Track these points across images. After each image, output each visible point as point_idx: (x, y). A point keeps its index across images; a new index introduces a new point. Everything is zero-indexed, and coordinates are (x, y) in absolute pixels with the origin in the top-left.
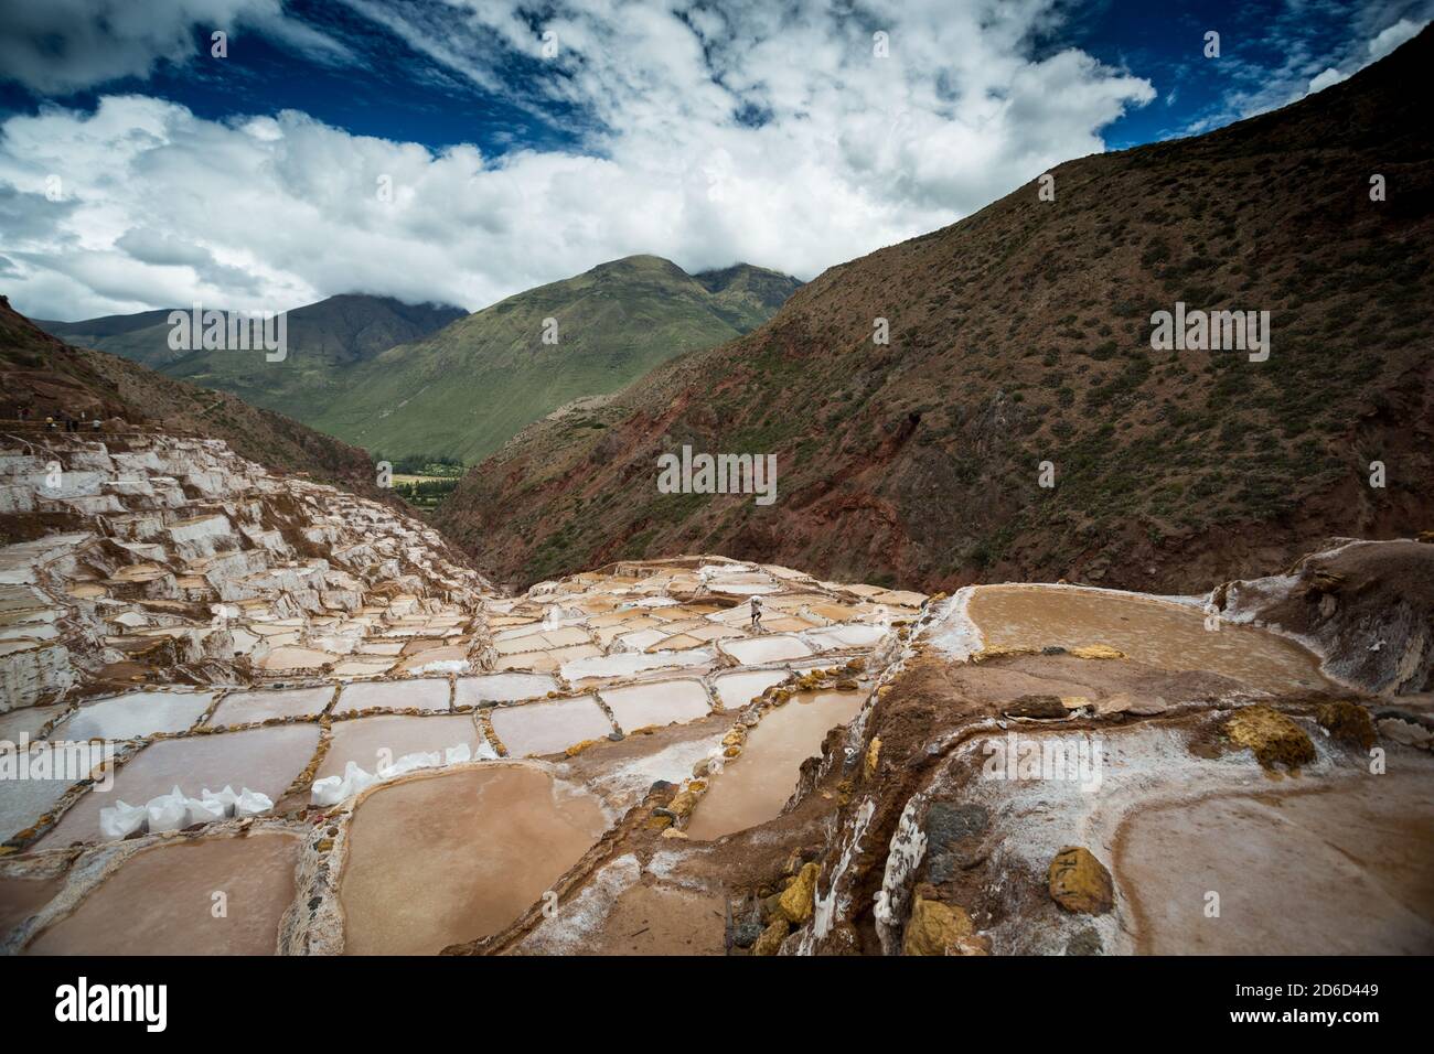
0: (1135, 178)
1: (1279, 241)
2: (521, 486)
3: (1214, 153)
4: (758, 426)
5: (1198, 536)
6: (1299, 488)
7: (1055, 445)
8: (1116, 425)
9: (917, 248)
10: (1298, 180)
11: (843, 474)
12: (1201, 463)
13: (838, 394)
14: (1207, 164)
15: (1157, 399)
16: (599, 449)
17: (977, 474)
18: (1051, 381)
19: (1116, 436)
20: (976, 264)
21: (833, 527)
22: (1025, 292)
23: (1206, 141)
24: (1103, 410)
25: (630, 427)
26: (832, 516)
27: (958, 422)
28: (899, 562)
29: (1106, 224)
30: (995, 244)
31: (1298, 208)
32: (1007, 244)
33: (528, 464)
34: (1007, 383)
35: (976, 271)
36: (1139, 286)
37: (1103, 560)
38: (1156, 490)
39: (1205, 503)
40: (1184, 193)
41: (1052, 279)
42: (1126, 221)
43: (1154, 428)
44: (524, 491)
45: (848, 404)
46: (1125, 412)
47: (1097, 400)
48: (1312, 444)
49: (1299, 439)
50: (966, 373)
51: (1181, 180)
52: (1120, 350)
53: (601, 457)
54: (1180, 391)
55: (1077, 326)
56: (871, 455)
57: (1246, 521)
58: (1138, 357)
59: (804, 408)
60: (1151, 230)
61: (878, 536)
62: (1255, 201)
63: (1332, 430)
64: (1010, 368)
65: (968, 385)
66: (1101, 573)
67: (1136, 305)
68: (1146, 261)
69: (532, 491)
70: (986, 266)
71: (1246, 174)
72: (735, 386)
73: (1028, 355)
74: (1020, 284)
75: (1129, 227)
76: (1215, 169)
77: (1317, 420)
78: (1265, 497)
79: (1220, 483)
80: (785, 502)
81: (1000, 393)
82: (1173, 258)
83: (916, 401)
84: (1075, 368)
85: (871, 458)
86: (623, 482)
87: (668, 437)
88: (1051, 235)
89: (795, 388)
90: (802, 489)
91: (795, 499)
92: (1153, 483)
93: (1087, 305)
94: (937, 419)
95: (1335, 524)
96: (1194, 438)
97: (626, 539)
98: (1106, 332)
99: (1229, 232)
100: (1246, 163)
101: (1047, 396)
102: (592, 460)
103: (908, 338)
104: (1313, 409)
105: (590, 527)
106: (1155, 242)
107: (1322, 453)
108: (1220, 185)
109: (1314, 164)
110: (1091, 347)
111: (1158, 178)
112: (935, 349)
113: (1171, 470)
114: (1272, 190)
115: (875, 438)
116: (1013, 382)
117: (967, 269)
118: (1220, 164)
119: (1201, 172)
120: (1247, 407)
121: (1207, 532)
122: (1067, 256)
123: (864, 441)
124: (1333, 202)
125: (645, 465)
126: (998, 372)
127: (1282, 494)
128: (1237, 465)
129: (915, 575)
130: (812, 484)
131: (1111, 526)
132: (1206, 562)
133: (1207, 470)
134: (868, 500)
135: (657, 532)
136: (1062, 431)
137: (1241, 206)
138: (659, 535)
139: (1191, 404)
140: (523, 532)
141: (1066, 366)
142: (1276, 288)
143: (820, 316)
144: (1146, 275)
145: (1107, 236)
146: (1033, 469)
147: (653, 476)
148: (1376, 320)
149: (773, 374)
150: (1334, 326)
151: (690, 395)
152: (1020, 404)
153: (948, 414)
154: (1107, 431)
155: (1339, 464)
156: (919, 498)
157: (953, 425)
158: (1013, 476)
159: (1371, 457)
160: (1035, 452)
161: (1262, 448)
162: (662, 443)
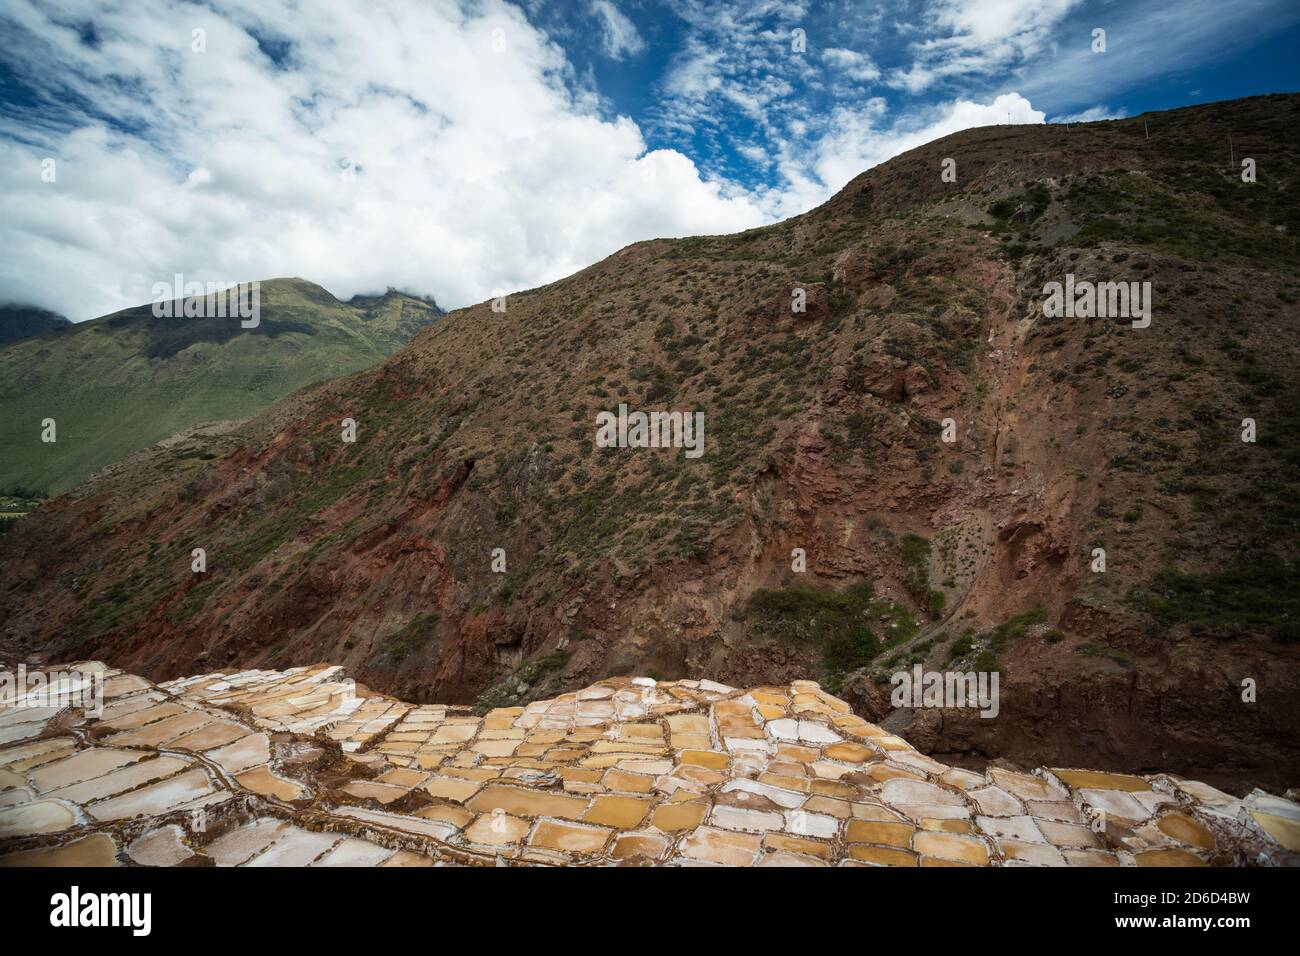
0: (666, 264)
1: (739, 329)
2: (95, 528)
3: (717, 254)
4: (351, 465)
5: (643, 575)
6: (712, 531)
7: (572, 491)
8: (618, 474)
10: (756, 284)
11: (406, 517)
12: (659, 510)
13: (417, 437)
14: (708, 262)
16: (190, 487)
17: (513, 517)
18: (577, 434)
19: (616, 483)
20: (549, 324)
21: (391, 569)
22: (572, 353)
24: (611, 461)
25: (229, 462)
26: (392, 559)
27: (503, 470)
28: (445, 601)
29: (636, 302)
30: (567, 307)
31: (751, 306)
32: (574, 308)
33: (110, 502)
34: (543, 435)
35: (547, 330)
36: (651, 355)
37: (578, 598)
38: (628, 534)
39: (654, 545)
40: (690, 283)
41: (593, 344)
42: (649, 301)
43: (642, 476)
44: (96, 534)
45: (424, 448)
46: (624, 463)
48: (726, 494)
49: (720, 491)
50: (517, 424)
51: (691, 273)
53: (192, 495)
55: (603, 386)
56: (431, 499)
57: (676, 560)
60: (665, 309)
61: (429, 577)
62: (731, 295)
63: (740, 483)
64: (548, 421)
65: (516, 435)
66: (575, 611)
67: (648, 371)
68: (659, 335)
69: (106, 534)
70: (556, 326)
71: (728, 274)
72: (338, 423)
73: (562, 410)
74: (570, 346)
75: (652, 305)
76: (713, 267)
77: (734, 475)
78: (691, 540)
79: (666, 528)
80: (349, 546)
81: (535, 444)
82: (676, 335)
83: (473, 448)
85: (430, 501)
86: (208, 523)
87: (263, 474)
89: (392, 428)
90: (365, 533)
91: (359, 543)
92: (626, 528)
93: (614, 368)
94: (487, 465)
95: (736, 558)
96: (662, 487)
98: (624, 392)
99: (713, 318)
100: (731, 265)
101: (572, 447)
102: (182, 498)
103: (482, 388)
104: (733, 466)
105: (161, 576)
106: (666, 320)
107: (731, 501)
108: (713, 280)
109: (765, 273)
110: (611, 405)
111: (677, 268)
112: (499, 399)
113: (639, 517)
114: (741, 289)
115: (435, 482)
116: (546, 435)
117: (543, 326)
118: (716, 264)
119: (703, 268)
121: (650, 571)
122: (607, 326)
123: (426, 485)
124: (768, 304)
125: (236, 504)
126: (539, 425)
127: (701, 536)
128: (682, 512)
129: (457, 613)
130: (376, 528)
131: (589, 568)
132: (650, 595)
133: (662, 516)
134: (422, 543)
135: (222, 582)
136: (580, 478)
137: (723, 298)
138: (224, 585)
140: (77, 585)
141: (590, 421)
142: (733, 364)
143: (427, 358)
144: (657, 347)
145: (635, 311)
146: (554, 513)
147: (240, 516)
148: (780, 396)
149: (377, 412)
150: (759, 399)
151: (295, 430)
152: (550, 454)
153: (496, 462)
154: (610, 479)
155: (739, 511)
156: (465, 539)
157: (498, 472)
158: (538, 519)
159: (764, 503)
160: (557, 497)
161: (698, 497)
162: (255, 482)
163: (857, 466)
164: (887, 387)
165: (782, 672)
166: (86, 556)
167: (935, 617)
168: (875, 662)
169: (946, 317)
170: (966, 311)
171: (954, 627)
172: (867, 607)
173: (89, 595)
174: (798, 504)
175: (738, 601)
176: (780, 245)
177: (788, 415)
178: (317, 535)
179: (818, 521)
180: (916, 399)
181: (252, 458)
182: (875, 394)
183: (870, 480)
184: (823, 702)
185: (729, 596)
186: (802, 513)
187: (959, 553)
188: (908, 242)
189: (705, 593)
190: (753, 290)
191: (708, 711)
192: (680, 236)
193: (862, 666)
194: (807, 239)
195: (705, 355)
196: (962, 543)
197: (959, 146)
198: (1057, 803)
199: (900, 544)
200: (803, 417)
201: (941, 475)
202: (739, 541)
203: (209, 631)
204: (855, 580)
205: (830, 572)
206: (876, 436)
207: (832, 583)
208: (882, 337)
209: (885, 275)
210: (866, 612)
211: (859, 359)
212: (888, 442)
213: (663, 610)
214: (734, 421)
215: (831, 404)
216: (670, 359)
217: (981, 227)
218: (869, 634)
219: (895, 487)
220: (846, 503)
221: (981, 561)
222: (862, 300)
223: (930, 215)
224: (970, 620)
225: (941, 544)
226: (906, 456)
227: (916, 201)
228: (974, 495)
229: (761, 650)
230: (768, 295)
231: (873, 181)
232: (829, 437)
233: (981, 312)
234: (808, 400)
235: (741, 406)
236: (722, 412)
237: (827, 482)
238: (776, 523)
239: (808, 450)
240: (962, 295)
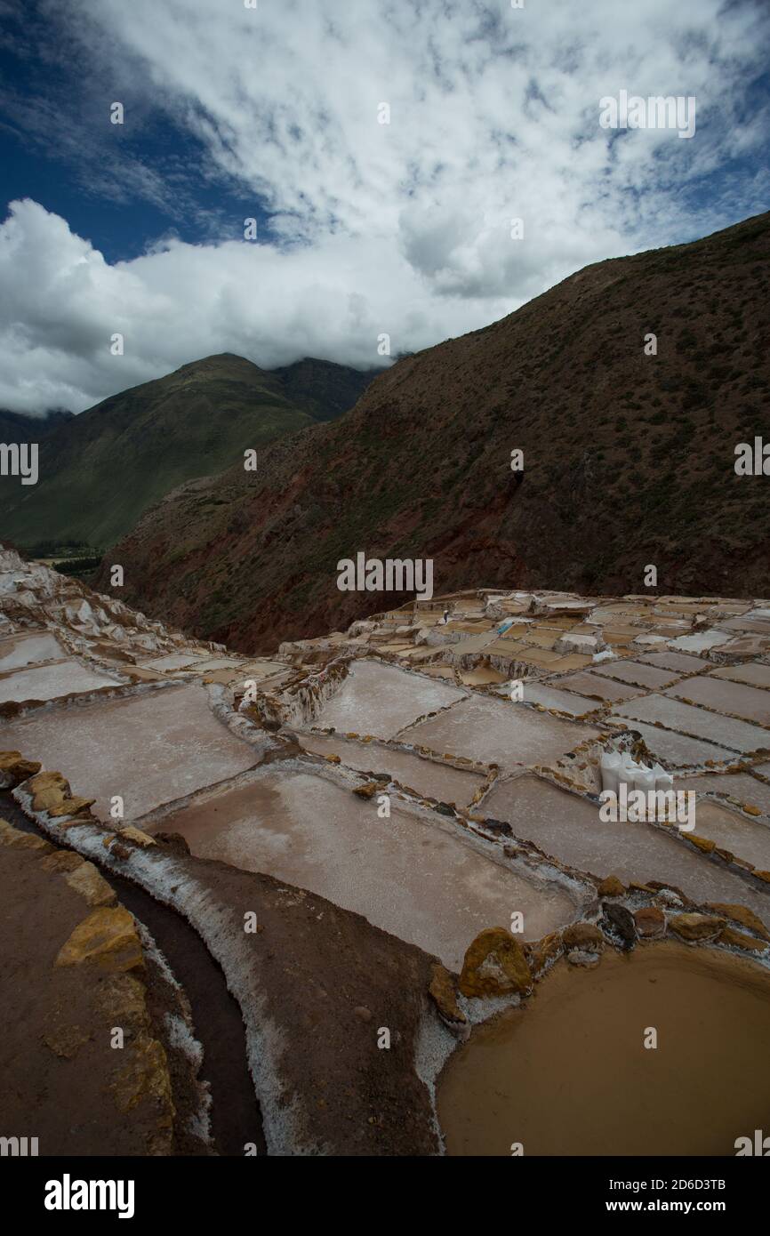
0: (660, 281)
2: (167, 558)
4: (376, 491)
5: (756, 546)
7: (633, 490)
8: (676, 472)
9: (478, 340)
11: (466, 524)
12: (748, 496)
15: (704, 452)
16: (235, 522)
17: (575, 516)
18: (622, 443)
19: (678, 480)
20: (538, 353)
21: (465, 565)
22: (588, 375)
24: (665, 462)
25: (257, 501)
26: (462, 557)
27: (555, 478)
29: (646, 320)
30: (550, 336)
32: (561, 335)
33: (167, 539)
34: (590, 446)
35: (541, 359)
36: (676, 367)
37: (691, 569)
38: (719, 517)
39: (757, 523)
40: (700, 293)
41: (609, 364)
42: (660, 317)
43: (706, 473)
44: (173, 562)
45: (456, 470)
46: (683, 462)
47: (659, 455)
50: (553, 440)
51: (697, 283)
52: (669, 416)
53: (238, 528)
54: (721, 445)
55: (635, 399)
56: (487, 508)
58: (685, 421)
59: (414, 475)
60: (679, 323)
61: (502, 568)
62: (754, 299)
64: (591, 434)
65: (557, 450)
67: (677, 382)
68: (680, 348)
69: (180, 561)
70: (547, 354)
71: (744, 278)
72: (346, 461)
73: (602, 424)
74: (584, 369)
75: (663, 321)
76: (720, 274)
79: (765, 509)
81: (585, 454)
82: (699, 345)
84: (638, 432)
85: (488, 510)
86: (266, 546)
87: (296, 506)
88: (603, 328)
89: (401, 459)
90: (435, 538)
91: (431, 546)
92: (714, 513)
93: (640, 383)
94: (537, 477)
97: (287, 590)
98: (657, 403)
99: (738, 324)
100: (743, 268)
101: (621, 454)
102: (230, 531)
103: (494, 415)
105: (246, 585)
106: (684, 333)
108: (727, 287)
110: (648, 415)
111: (679, 281)
112: (524, 422)
113: (726, 502)
115: (488, 494)
116: (594, 446)
117: (532, 357)
119: (711, 276)
121: (762, 543)
122: (618, 345)
123: (481, 497)
125: (283, 530)
126: (581, 438)
130: (441, 534)
131: (693, 545)
132: (762, 563)
133: (755, 500)
134: (491, 541)
135: (315, 583)
137: (745, 303)
138: (317, 585)
140: (185, 594)
141: (631, 431)
143: (409, 400)
146: (620, 509)
147: (292, 538)
149: (377, 449)
151: (307, 472)
152: (602, 462)
153: (545, 473)
154: (670, 478)
156: (532, 537)
157: (551, 481)
158: (603, 515)
160: (619, 496)
162: (294, 511)
166: (172, 576)
173: (197, 600)
178: (388, 543)
181: (280, 496)
195: (739, 360)
203: (329, 615)
216: (698, 368)
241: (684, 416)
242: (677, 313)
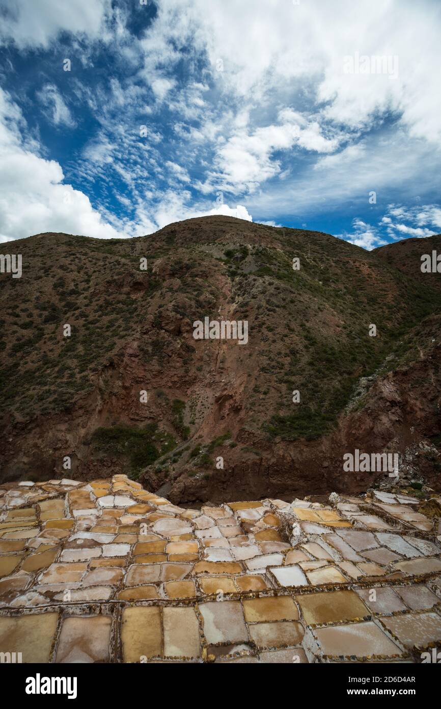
0: (65, 248)
1: (101, 289)
3: (94, 248)
5: (32, 421)
6: (76, 397)
8: (21, 362)
10: (113, 267)
12: (45, 384)
14: (89, 251)
15: (42, 351)
19: (20, 368)
23: (94, 242)
24: (18, 354)
29: (44, 266)
31: (109, 278)
36: (49, 297)
38: (24, 398)
39: (40, 404)
40: (77, 260)
42: (52, 266)
43: (37, 364)
46: (27, 356)
47: (16, 349)
48: (85, 376)
49: (82, 374)
51: (78, 255)
52: (34, 325)
54: (51, 348)
55: (17, 311)
57: (53, 412)
58: (41, 330)
60: (60, 273)
62: (99, 271)
63: (93, 371)
67: (47, 305)
68: (55, 286)
71: (100, 260)
75: (53, 269)
77: (90, 366)
78: (63, 401)
79: (48, 394)
82: (66, 287)
84: (10, 332)
92: (23, 394)
93: (25, 301)
95: (88, 411)
96: (49, 371)
98: (30, 315)
99: (88, 281)
100: (101, 255)
104: (90, 362)
106: (61, 278)
107: (88, 381)
108: (90, 261)
109: (118, 263)
113: (32, 387)
114: (105, 269)
118: (93, 253)
119: (86, 254)
120: (71, 358)
121: (36, 419)
124: (119, 279)
127: (69, 399)
128: (59, 386)
132: (35, 433)
133: (47, 387)
137: (95, 272)
139: (53, 355)
141: (6, 330)
142: (96, 308)
144: (53, 292)
145: (43, 271)
148: (119, 327)
150: (108, 327)
154: (16, 365)
155: (91, 386)
159: (106, 382)
161: (69, 377)
163: (155, 365)
164: (172, 328)
165: (109, 471)
167: (185, 439)
168: (156, 462)
169: (202, 298)
170: (211, 296)
171: (193, 443)
172: (154, 435)
174: (123, 383)
175: (87, 434)
176: (129, 250)
177: (122, 337)
179: (133, 392)
180: (185, 335)
182: (166, 331)
183: (160, 372)
184: (129, 485)
185: (82, 432)
186: (125, 388)
187: (198, 408)
188: (189, 260)
189: (69, 430)
190: (111, 270)
191: (64, 496)
192: (74, 234)
193: (149, 464)
194: (142, 249)
195: (81, 301)
196: (199, 404)
197: (215, 221)
198: (228, 518)
199: (172, 404)
200: (130, 339)
201: (193, 371)
202: (90, 402)
204: (149, 422)
205: (137, 418)
206: (165, 351)
207: (138, 423)
208: (172, 303)
209: (177, 274)
210: (153, 438)
211: (160, 313)
212: (170, 354)
213: (43, 441)
214: (94, 337)
215: (145, 333)
216: (60, 300)
217: (220, 260)
218: (154, 448)
219: (172, 376)
220: (147, 383)
221: (207, 412)
222: (165, 284)
223: (200, 249)
224: (200, 439)
225: (190, 404)
226: (178, 362)
227: (194, 242)
228: (207, 381)
229: (98, 460)
230: (118, 274)
231: (177, 228)
232: (142, 350)
233: (217, 298)
234: (133, 330)
235: (98, 330)
236: (87, 332)
237: (139, 372)
238: (111, 392)
239: (131, 355)
240: (209, 289)
241: (43, 326)
242: (61, 267)
